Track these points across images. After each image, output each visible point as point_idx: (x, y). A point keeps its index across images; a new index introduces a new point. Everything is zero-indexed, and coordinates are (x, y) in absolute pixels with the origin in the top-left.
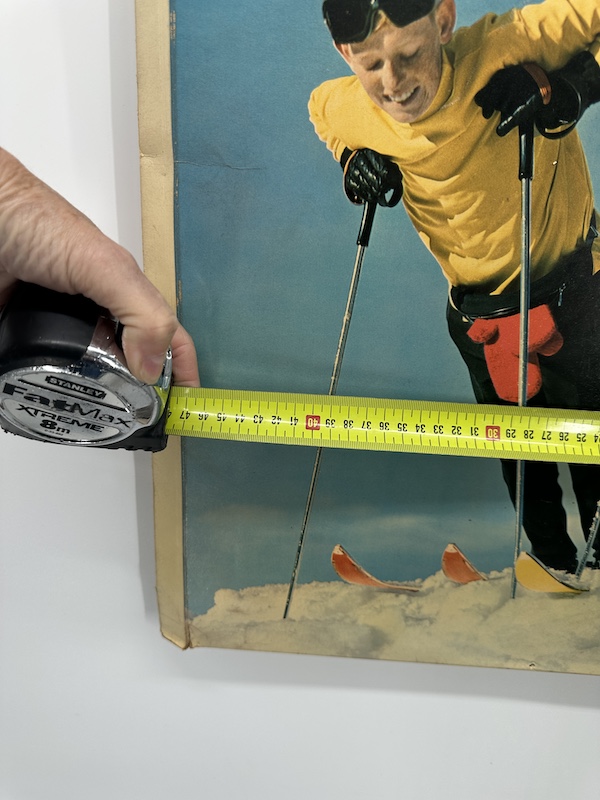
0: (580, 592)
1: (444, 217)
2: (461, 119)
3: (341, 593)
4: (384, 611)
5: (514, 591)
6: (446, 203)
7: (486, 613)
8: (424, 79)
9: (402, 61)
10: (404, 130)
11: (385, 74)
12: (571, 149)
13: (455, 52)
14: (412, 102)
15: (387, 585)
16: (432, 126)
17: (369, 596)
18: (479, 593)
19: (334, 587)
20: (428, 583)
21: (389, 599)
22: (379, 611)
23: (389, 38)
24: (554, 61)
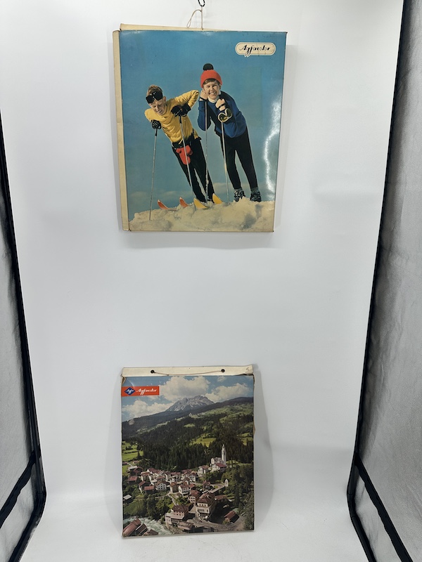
0: (208, 208)
1: (169, 131)
2: (169, 114)
3: (161, 211)
4: (170, 216)
5: (195, 209)
6: (169, 128)
7: (191, 215)
8: (162, 108)
9: (159, 106)
10: (160, 116)
11: (156, 108)
12: (187, 118)
13: (167, 104)
14: (161, 112)
15: (169, 209)
16: (165, 116)
17: (166, 212)
18: (188, 210)
19: (159, 210)
20: (178, 208)
21: (171, 213)
22: (169, 216)
23: (156, 102)
24: (182, 105)
